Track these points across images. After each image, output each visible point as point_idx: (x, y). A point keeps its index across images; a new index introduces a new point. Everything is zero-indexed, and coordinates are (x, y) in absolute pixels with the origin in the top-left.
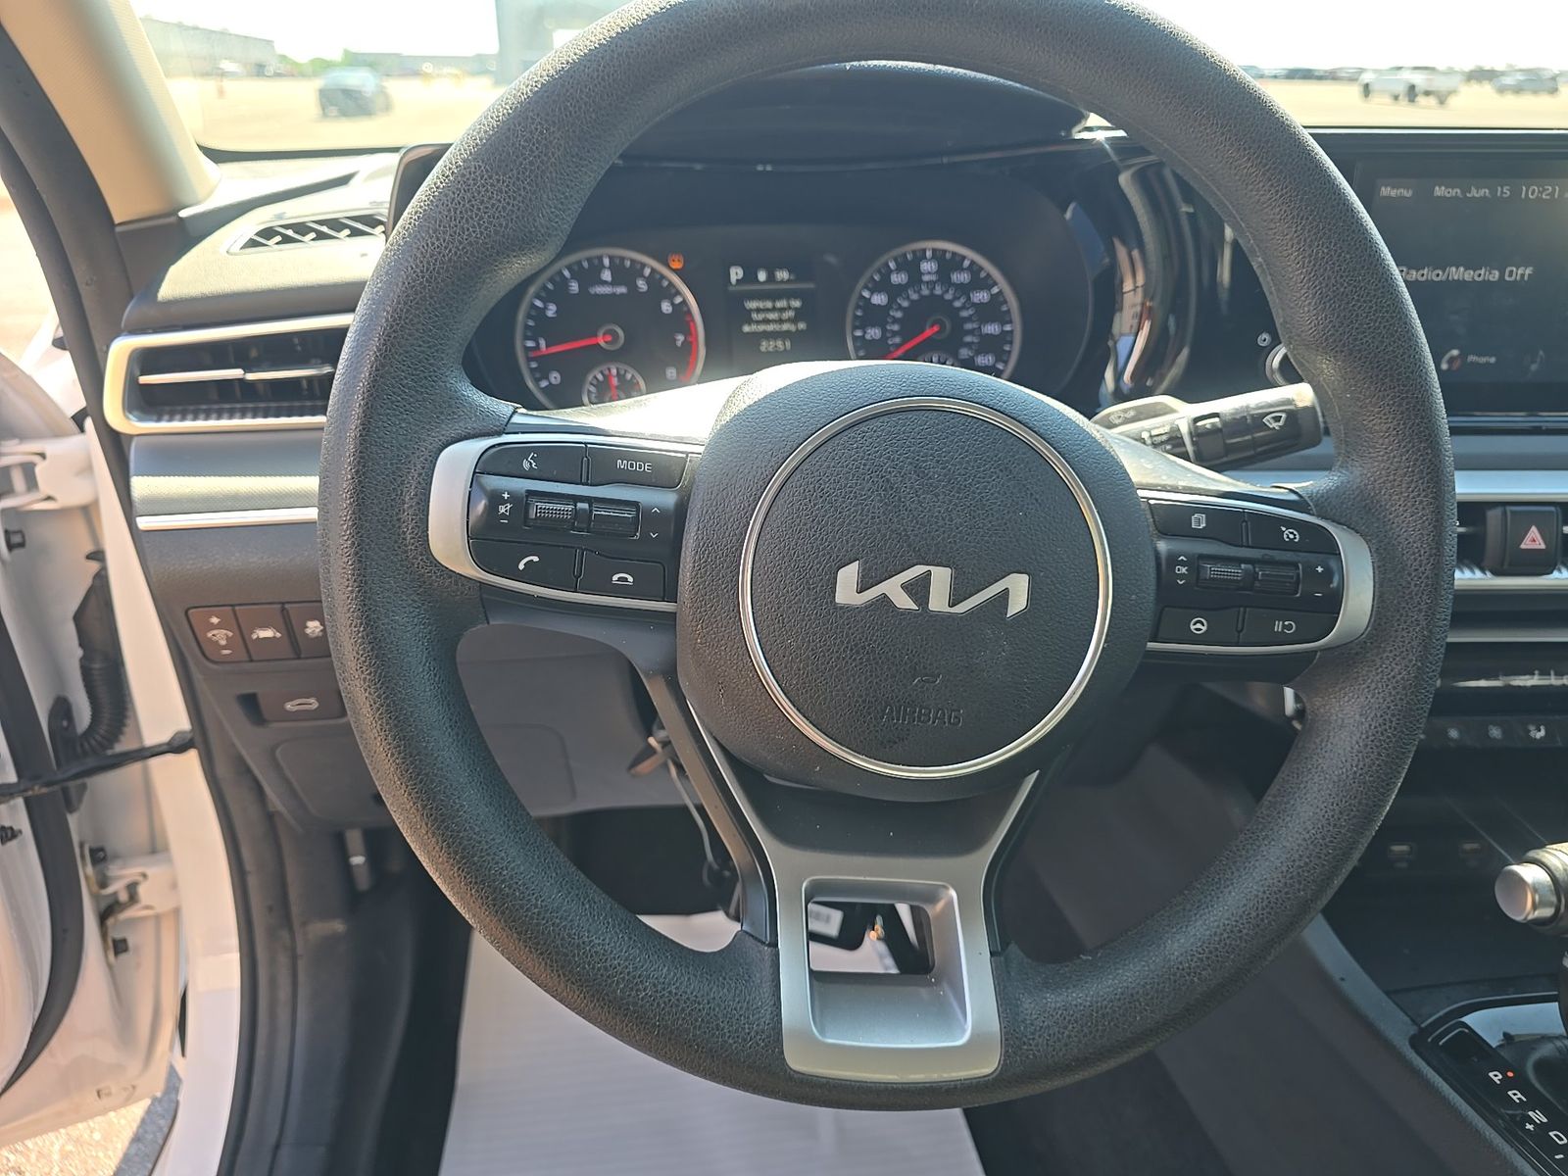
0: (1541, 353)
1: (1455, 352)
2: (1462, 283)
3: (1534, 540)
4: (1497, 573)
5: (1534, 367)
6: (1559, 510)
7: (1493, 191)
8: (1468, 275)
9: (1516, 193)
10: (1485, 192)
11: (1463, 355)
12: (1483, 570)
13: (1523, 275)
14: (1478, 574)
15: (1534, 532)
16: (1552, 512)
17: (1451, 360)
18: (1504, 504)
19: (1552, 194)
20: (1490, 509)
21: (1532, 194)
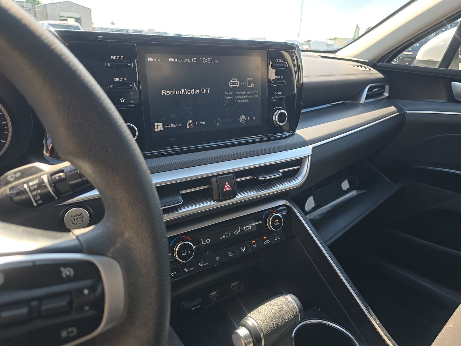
0: (219, 119)
1: (191, 121)
2: (186, 95)
3: (227, 187)
4: (218, 201)
5: (218, 124)
6: (233, 174)
7: (190, 60)
8: (189, 92)
9: (198, 60)
10: (187, 60)
11: (194, 122)
12: (214, 201)
13: (207, 91)
14: (213, 203)
15: (227, 184)
16: (231, 176)
17: (190, 124)
18: (216, 176)
19: (211, 61)
20: (212, 178)
21: (204, 61)
